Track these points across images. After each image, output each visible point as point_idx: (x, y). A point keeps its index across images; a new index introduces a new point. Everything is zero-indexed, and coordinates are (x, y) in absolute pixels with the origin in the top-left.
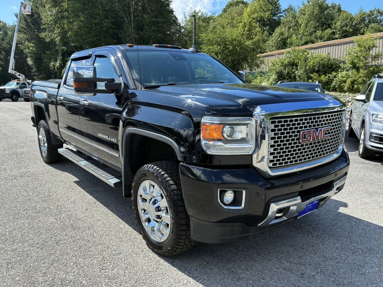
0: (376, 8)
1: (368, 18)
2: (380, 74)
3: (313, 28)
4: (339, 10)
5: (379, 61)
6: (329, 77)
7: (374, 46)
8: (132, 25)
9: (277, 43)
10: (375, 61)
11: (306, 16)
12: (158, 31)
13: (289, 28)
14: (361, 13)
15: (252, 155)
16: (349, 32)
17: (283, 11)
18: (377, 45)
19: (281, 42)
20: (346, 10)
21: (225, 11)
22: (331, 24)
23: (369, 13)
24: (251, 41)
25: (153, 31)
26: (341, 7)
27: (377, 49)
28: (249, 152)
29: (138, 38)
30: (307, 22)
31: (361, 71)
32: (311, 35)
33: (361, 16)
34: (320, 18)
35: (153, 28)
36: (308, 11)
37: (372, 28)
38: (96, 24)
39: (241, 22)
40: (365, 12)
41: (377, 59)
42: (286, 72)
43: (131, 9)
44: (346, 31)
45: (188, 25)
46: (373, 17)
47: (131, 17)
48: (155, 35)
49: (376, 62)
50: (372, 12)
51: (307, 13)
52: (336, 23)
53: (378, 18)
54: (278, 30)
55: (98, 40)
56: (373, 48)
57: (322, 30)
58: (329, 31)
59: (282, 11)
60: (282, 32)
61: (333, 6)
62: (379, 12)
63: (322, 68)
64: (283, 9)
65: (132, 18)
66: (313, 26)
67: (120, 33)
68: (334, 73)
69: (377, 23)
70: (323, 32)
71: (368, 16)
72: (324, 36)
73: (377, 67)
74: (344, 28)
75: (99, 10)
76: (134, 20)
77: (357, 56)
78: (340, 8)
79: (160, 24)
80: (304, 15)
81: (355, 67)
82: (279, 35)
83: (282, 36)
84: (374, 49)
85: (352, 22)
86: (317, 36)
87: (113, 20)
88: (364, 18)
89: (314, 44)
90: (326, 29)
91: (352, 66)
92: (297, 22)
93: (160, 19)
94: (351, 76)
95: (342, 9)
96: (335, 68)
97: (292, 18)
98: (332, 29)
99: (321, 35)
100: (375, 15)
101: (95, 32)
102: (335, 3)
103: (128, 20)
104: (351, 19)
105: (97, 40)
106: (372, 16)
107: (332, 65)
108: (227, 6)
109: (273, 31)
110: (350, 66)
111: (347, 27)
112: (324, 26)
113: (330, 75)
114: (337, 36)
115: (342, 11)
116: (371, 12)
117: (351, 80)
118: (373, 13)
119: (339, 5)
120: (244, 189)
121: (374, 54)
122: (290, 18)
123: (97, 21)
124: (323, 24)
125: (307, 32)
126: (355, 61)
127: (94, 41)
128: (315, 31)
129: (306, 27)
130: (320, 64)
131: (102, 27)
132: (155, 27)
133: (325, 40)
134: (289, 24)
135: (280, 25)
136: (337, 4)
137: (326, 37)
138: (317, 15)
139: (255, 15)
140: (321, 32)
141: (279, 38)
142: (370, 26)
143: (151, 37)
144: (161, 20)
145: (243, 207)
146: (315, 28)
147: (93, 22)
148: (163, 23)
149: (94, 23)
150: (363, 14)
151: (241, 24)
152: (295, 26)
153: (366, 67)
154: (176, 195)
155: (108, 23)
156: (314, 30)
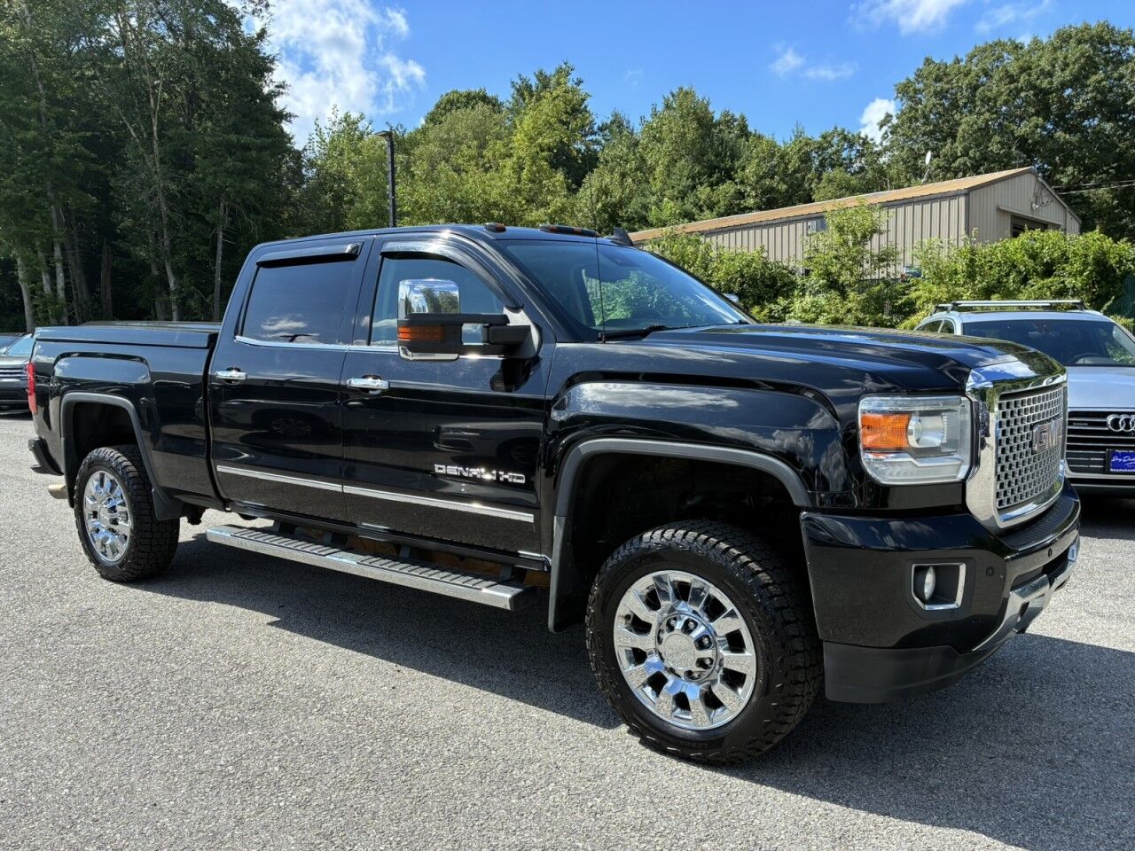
0: (836, 128)
1: (819, 155)
2: (958, 302)
3: (688, 179)
4: (744, 132)
5: (891, 270)
6: (771, 311)
7: (874, 231)
8: (156, 152)
9: (594, 216)
10: (879, 268)
11: (667, 146)
12: (245, 172)
13: (623, 175)
14: (800, 142)
15: (963, 483)
16: (778, 192)
17: (601, 129)
18: (884, 228)
19: (604, 214)
20: (760, 131)
21: (433, 119)
22: (732, 169)
23: (820, 139)
24: (542, 210)
25: (229, 173)
26: (747, 123)
27: (884, 237)
28: (955, 477)
29: (180, 192)
30: (669, 162)
31: (852, 295)
32: (683, 198)
33: (800, 150)
34: (703, 153)
35: (230, 163)
36: (672, 132)
37: (830, 181)
38: (28, 146)
39: (510, 156)
40: (810, 137)
41: (885, 263)
42: (656, 300)
43: (152, 101)
44: (772, 190)
45: (329, 156)
46: (830, 151)
47: (152, 125)
48: (237, 184)
49: (883, 272)
50: (829, 139)
51: (669, 138)
52: (743, 169)
53: (844, 154)
54: (593, 181)
55: (37, 195)
56: (872, 236)
57: (711, 185)
58: (728, 188)
59: (596, 128)
60: (606, 186)
61: (728, 121)
62: (845, 138)
63: (750, 286)
64: (598, 123)
65: (155, 128)
66: (686, 173)
67: (114, 175)
68: (782, 302)
69: (841, 168)
70: (713, 190)
71: (819, 148)
72: (719, 202)
73: (887, 284)
74: (767, 182)
75: (37, 99)
76: (160, 136)
77: (836, 257)
78: (746, 127)
79: (254, 153)
80: (660, 140)
81: (833, 284)
82: (598, 196)
83: (607, 198)
84: (876, 236)
85: (787, 164)
86: (700, 200)
87: (88, 134)
88: (807, 154)
89: (693, 223)
90: (720, 181)
91: (825, 281)
92: (644, 161)
93: (252, 139)
94: (826, 308)
95: (751, 129)
96: (783, 286)
97: (628, 148)
98: (736, 183)
99: (710, 199)
100: (835, 146)
101: (26, 168)
102: (730, 113)
103: (142, 135)
104: (782, 157)
105: (31, 194)
106: (828, 148)
107: (773, 279)
108: (438, 107)
109: (579, 184)
110: (821, 282)
111: (772, 178)
112: (714, 173)
113: (772, 306)
114: (751, 202)
115: (750, 133)
116: (824, 137)
117: (827, 319)
118: (830, 142)
119: (743, 118)
120: (963, 560)
121: (876, 252)
122: (622, 150)
123: (31, 134)
124: (712, 169)
125: (673, 187)
126: (834, 269)
127: (22, 199)
128: (694, 188)
129: (668, 176)
130: (742, 276)
131: (50, 154)
132: (236, 161)
133: (722, 211)
134: (620, 164)
135: (596, 167)
136: (737, 116)
137: (722, 203)
138: (693, 143)
139: (546, 140)
140: (709, 189)
141: (598, 201)
142: (825, 175)
143: (221, 190)
144: (258, 141)
145: (960, 605)
146: (693, 178)
147: (19, 137)
148: (261, 149)
149: (21, 141)
150: (807, 144)
151: (509, 162)
152: (636, 170)
153: (862, 285)
154: (776, 596)
155: (71, 142)
156: (689, 182)
